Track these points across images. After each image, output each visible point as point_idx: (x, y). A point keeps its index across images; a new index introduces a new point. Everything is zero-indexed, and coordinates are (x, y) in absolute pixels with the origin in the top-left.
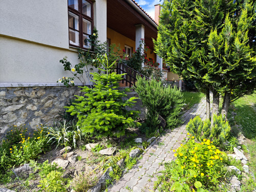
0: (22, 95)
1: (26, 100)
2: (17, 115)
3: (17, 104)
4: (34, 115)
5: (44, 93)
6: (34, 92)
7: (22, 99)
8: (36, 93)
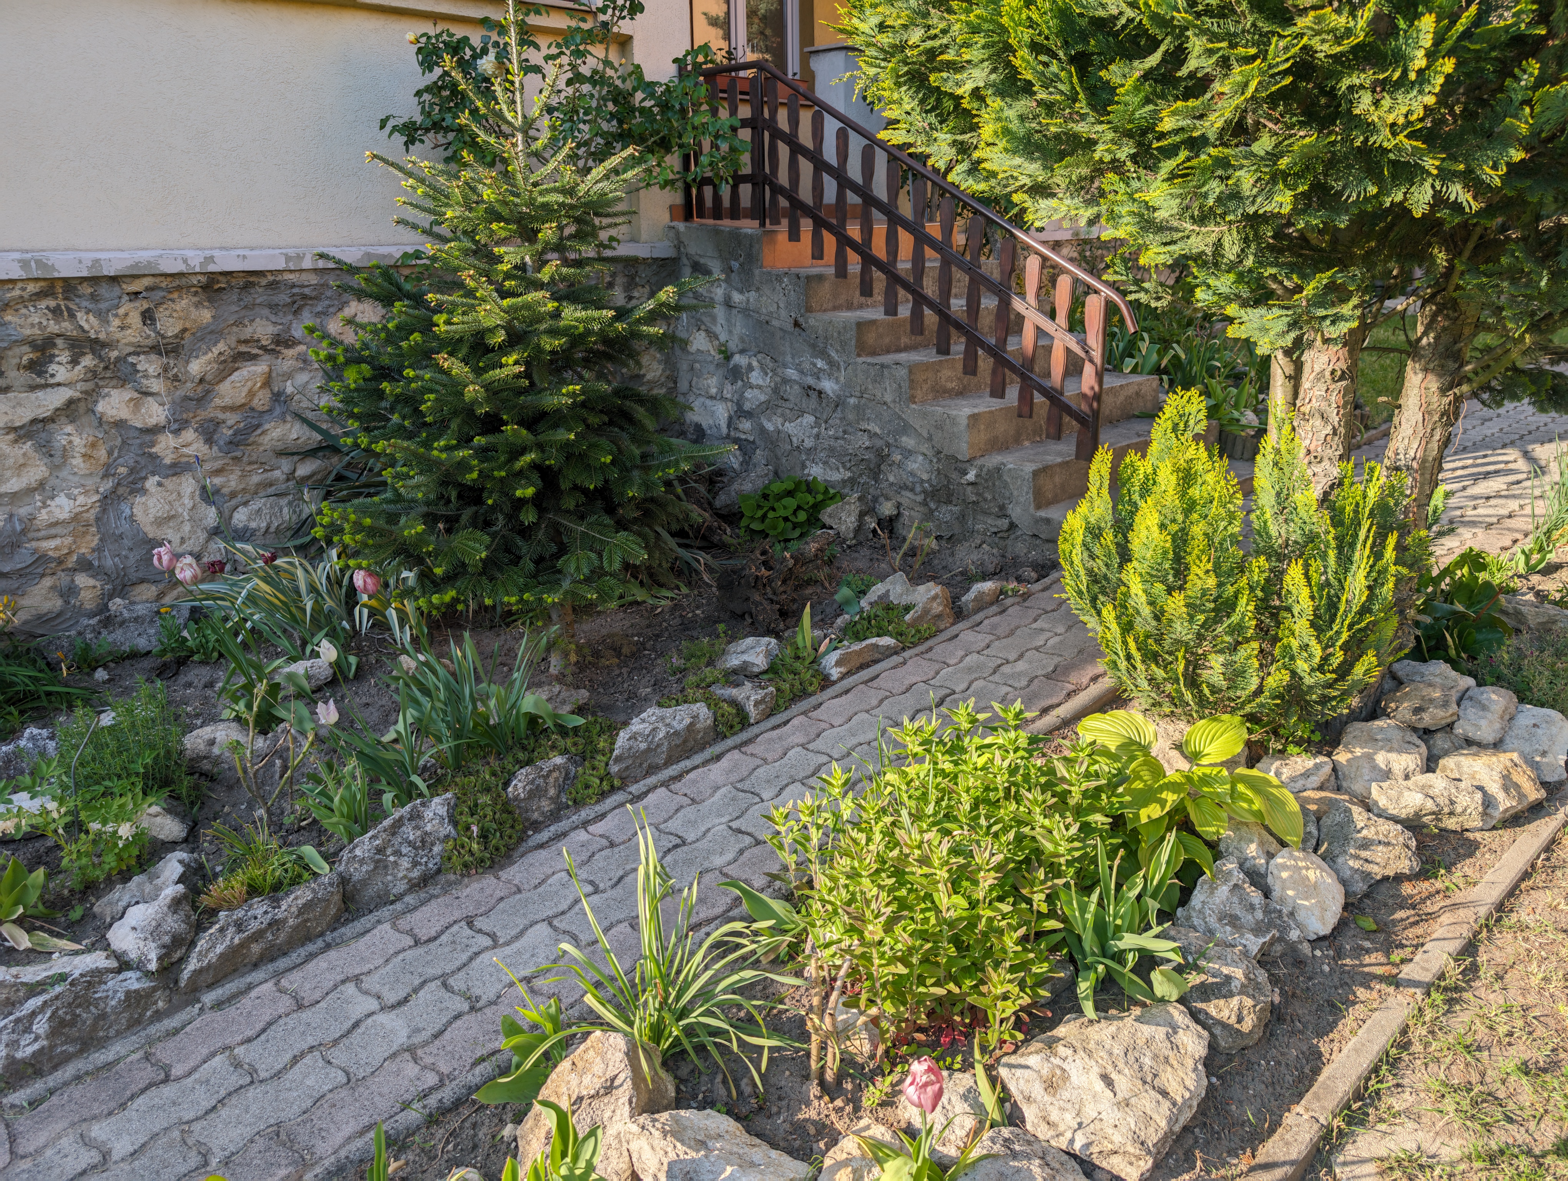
0: (53, 327)
1: (88, 361)
2: (46, 449)
3: (33, 388)
4: (154, 457)
5: (206, 315)
6: (133, 312)
7: (64, 357)
8: (148, 317)
